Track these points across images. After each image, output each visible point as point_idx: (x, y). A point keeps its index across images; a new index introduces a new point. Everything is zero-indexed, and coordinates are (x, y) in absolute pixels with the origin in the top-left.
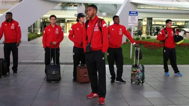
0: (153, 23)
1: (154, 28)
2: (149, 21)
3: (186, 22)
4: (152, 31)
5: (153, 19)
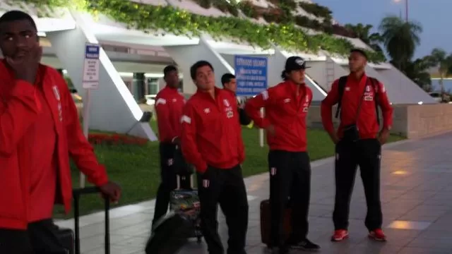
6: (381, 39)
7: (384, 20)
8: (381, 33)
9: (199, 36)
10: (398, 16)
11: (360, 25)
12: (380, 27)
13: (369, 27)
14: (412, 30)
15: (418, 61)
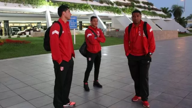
0: (10, 25)
1: (11, 30)
2: (5, 23)
3: (38, 23)
4: (10, 32)
5: (9, 21)
6: (172, 11)
7: (173, 6)
8: (172, 10)
9: (93, 11)
10: (177, 5)
11: (165, 8)
12: (171, 8)
13: (168, 8)
14: (181, 9)
15: (183, 18)
